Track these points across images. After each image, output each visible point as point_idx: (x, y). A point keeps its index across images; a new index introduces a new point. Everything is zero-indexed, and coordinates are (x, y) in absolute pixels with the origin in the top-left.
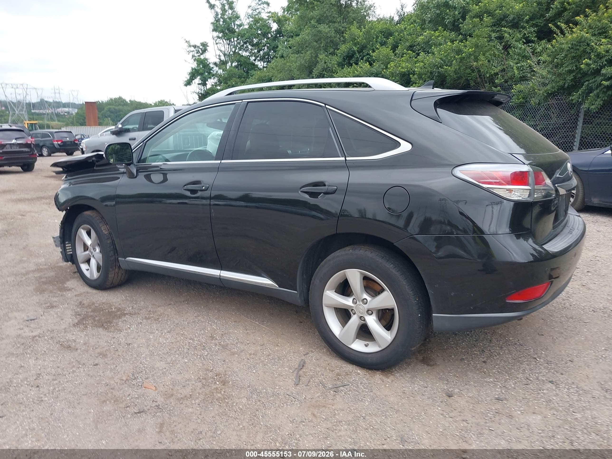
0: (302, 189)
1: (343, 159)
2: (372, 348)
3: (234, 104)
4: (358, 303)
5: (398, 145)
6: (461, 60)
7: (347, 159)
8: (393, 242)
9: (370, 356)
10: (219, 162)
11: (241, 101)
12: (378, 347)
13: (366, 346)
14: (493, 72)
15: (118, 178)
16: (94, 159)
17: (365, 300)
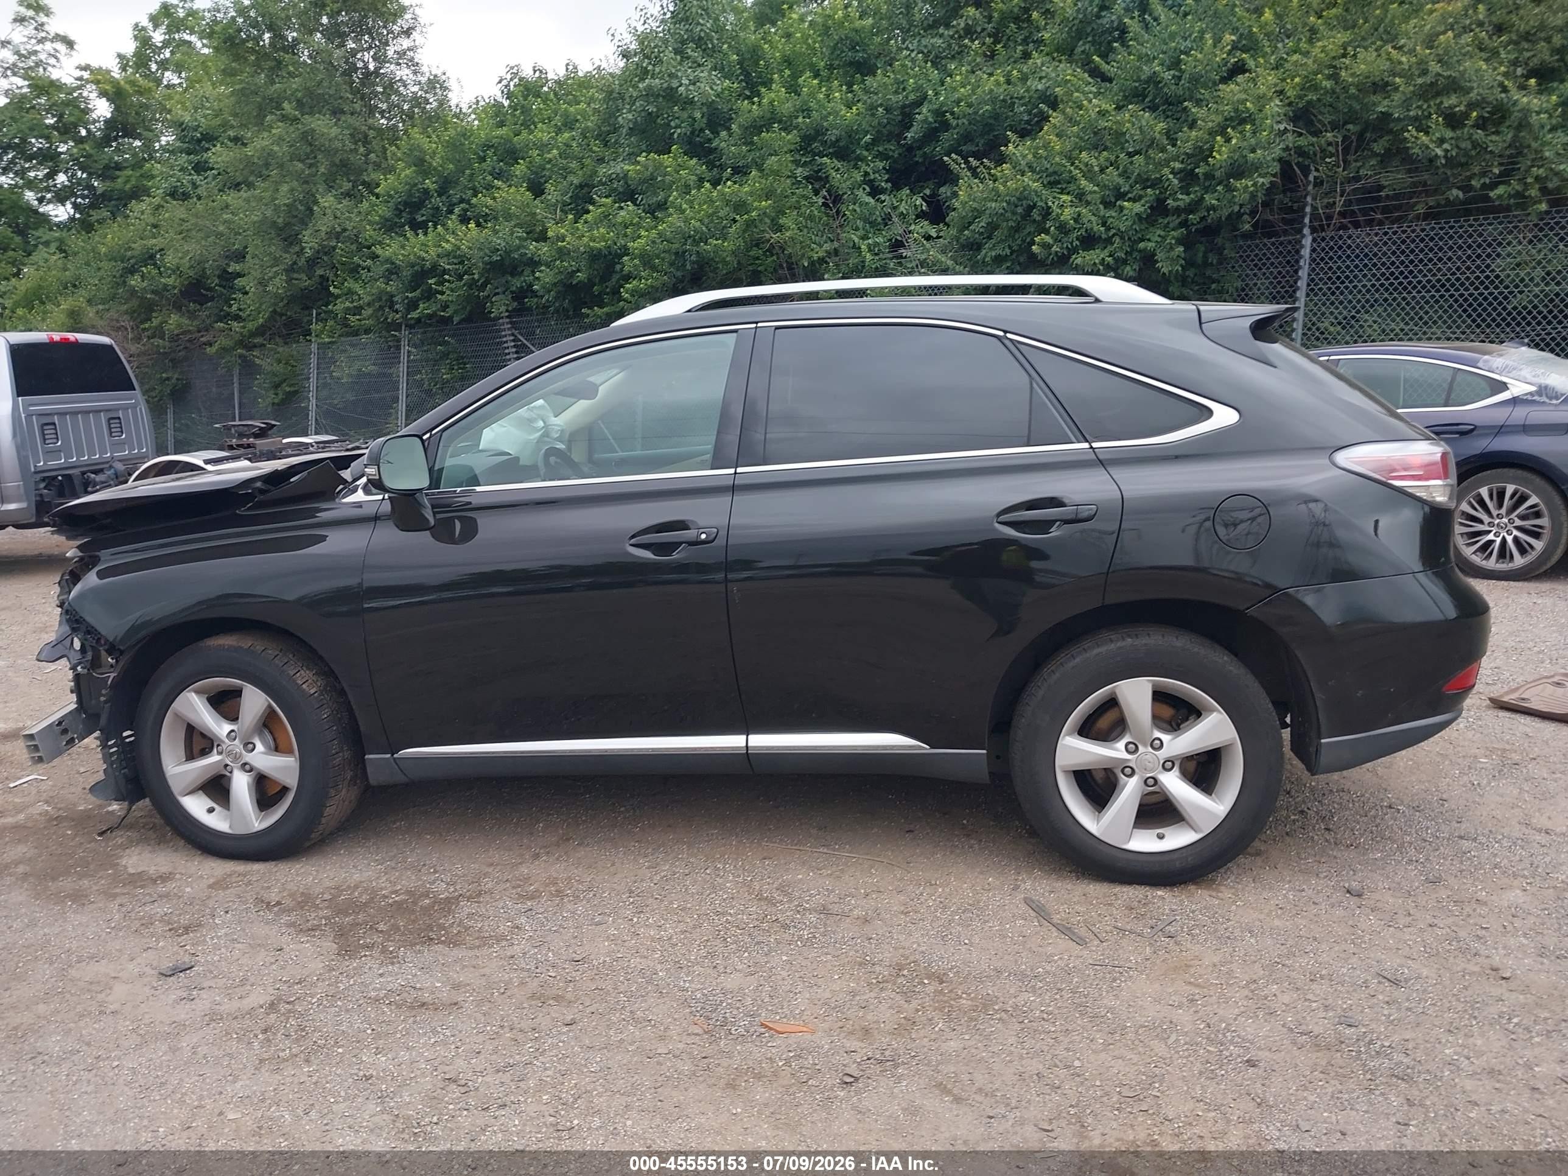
0: (1002, 518)
1: (1086, 445)
2: (1176, 839)
3: (735, 331)
4: (1141, 749)
5: (1208, 413)
6: (748, 226)
7: (1094, 445)
8: (1242, 608)
9: (1176, 855)
10: (732, 471)
11: (754, 325)
12: (1193, 833)
13: (1161, 837)
14: (815, 257)
15: (323, 538)
16: (259, 484)
17: (1157, 742)
